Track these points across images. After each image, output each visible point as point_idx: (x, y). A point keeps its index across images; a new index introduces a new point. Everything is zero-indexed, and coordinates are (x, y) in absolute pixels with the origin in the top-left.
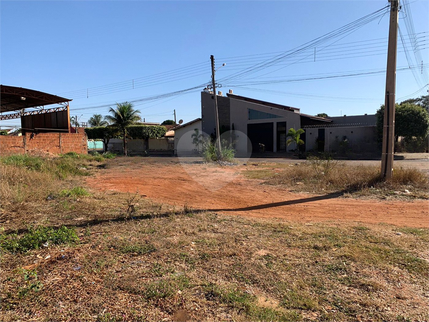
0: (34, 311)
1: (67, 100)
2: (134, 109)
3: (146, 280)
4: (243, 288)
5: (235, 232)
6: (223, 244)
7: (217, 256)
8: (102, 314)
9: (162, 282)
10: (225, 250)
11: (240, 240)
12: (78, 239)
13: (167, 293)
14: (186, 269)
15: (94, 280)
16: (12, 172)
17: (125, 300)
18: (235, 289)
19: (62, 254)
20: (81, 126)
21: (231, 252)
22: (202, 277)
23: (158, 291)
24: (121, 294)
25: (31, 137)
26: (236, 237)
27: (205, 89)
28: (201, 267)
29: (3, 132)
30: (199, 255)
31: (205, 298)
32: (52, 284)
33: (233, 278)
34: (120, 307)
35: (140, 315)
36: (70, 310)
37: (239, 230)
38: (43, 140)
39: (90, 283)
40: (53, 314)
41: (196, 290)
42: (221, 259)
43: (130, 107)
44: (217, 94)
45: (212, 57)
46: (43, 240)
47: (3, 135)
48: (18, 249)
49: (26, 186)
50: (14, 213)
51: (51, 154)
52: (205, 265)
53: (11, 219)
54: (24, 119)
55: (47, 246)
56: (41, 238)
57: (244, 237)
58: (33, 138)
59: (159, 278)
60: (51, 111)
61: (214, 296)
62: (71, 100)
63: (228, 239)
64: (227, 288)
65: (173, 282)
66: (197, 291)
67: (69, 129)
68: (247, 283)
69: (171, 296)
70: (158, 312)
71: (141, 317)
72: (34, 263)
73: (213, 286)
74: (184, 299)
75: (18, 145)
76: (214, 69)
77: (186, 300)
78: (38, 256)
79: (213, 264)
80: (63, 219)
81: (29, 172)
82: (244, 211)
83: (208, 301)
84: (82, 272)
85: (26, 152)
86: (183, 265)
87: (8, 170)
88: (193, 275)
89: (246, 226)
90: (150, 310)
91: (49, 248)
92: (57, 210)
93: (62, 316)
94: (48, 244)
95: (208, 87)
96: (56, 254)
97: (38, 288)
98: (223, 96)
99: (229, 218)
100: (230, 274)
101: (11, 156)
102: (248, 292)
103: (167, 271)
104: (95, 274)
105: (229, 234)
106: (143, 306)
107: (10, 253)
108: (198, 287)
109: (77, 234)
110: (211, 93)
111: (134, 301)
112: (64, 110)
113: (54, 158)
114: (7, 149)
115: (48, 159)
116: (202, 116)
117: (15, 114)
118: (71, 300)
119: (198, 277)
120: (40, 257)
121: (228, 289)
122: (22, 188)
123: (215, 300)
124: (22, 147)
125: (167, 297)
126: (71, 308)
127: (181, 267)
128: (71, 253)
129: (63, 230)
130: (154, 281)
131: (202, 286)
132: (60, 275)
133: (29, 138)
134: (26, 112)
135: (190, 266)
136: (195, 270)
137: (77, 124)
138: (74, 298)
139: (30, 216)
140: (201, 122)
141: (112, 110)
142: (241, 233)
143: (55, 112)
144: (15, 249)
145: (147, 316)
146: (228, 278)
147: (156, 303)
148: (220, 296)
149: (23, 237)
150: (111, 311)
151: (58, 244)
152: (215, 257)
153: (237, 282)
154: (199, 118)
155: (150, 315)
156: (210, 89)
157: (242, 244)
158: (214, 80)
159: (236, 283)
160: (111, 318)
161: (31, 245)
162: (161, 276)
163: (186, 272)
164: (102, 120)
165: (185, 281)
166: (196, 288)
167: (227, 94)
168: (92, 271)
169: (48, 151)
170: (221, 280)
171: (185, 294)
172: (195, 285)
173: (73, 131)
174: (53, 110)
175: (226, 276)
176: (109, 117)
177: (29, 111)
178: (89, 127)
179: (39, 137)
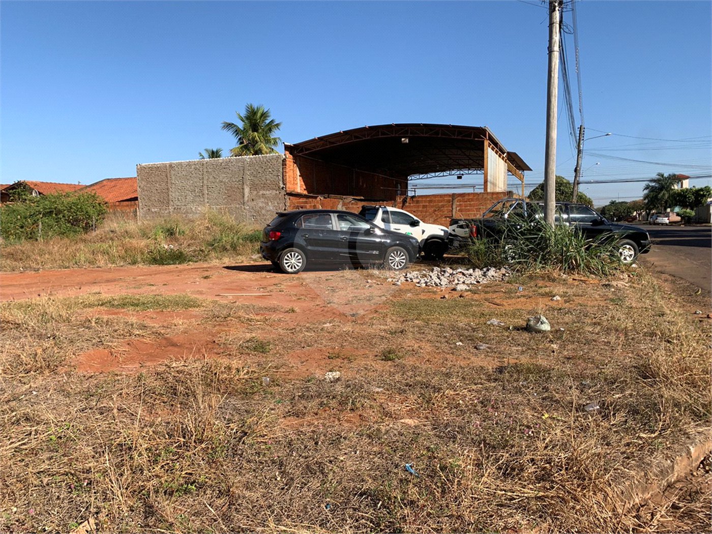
38: (424, 206)
133: (401, 205)
179: (418, 202)
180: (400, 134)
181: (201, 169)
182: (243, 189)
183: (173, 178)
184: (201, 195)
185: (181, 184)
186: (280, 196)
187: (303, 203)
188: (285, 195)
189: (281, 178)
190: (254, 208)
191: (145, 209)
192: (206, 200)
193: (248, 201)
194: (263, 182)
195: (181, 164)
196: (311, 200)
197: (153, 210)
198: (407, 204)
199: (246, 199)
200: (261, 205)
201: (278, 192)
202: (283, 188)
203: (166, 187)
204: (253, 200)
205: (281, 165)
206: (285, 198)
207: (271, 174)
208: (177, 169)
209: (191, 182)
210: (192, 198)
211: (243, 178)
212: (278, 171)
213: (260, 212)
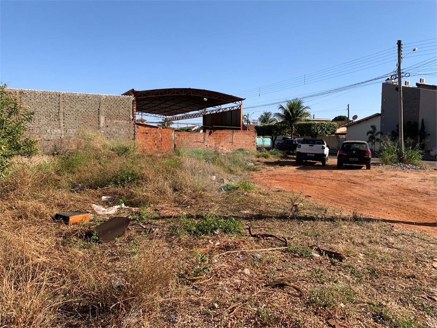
0: (205, 291)
1: (241, 100)
2: (304, 105)
3: (306, 284)
4: (423, 319)
5: (416, 251)
6: (399, 262)
7: (391, 275)
8: (261, 308)
9: (324, 290)
10: (401, 270)
11: (422, 261)
12: (244, 231)
13: (328, 303)
14: (351, 282)
15: (256, 273)
16: (194, 164)
17: (284, 300)
18: (412, 318)
19: (229, 243)
20: (252, 124)
21: (409, 273)
22: (369, 295)
23: (318, 299)
24: (280, 293)
25: (210, 134)
26: (417, 257)
27: (388, 79)
28: (369, 283)
29: (189, 129)
30: (368, 270)
31: (372, 319)
32: (220, 269)
33: (410, 304)
34: (278, 306)
35: (298, 319)
36: (233, 297)
37: (422, 249)
38: (220, 136)
39: (252, 276)
40: (220, 297)
41: (361, 307)
42: (395, 279)
43: (299, 103)
44: (403, 85)
45: (399, 43)
46: (214, 227)
47: (189, 131)
48: (195, 232)
49: (204, 177)
50: (193, 200)
51: (225, 149)
52: (374, 282)
53: (191, 205)
54: (205, 117)
55: (217, 233)
56: (213, 225)
57: (428, 258)
58: (212, 135)
59: (320, 286)
60: (227, 110)
61: (383, 319)
62: (244, 99)
63: (406, 257)
64: (401, 314)
65: (335, 293)
66: (363, 309)
67: (241, 127)
68: (428, 314)
69: (332, 307)
70: (317, 320)
71: (299, 321)
72: (207, 247)
73: (383, 308)
74: (346, 313)
75: (199, 141)
76: (402, 56)
77: (349, 315)
78: (210, 241)
79: (385, 283)
80: (232, 210)
81: (207, 165)
82: (431, 227)
83: (376, 323)
84: (246, 263)
85: (205, 147)
86: (348, 277)
87: (191, 162)
88: (359, 290)
89: (432, 245)
90: (309, 316)
91: (219, 236)
92: (227, 201)
93: (226, 301)
94: (218, 232)
95: (391, 77)
96: (224, 242)
97: (209, 271)
98: (411, 87)
99: (408, 232)
100: (406, 298)
101: (194, 150)
102: (429, 325)
103: (330, 280)
104: (257, 268)
105: (407, 251)
106: (301, 311)
107: (189, 235)
108: (364, 304)
109: (243, 226)
110: (395, 84)
111: (293, 302)
112: (238, 109)
113: (227, 153)
114: (191, 144)
115: (222, 154)
116: (382, 110)
117: (198, 113)
118: (235, 288)
119: (365, 294)
120: (211, 242)
121: (402, 316)
122: (200, 178)
123: (385, 324)
124: (203, 143)
125: (328, 307)
126: (234, 296)
127: (346, 278)
128: (237, 244)
129: (231, 221)
130: (315, 287)
131: (369, 304)
132: (227, 262)
133: (208, 135)
134: (207, 112)
135: (356, 279)
136: (362, 285)
137: (248, 122)
138: (237, 287)
139: (206, 204)
140: (380, 117)
141: (281, 107)
142: (425, 253)
143: (230, 110)
144: (193, 232)
145: (305, 321)
146: (403, 303)
147: (315, 311)
148: (392, 321)
149: (200, 222)
150: (271, 307)
151: (226, 233)
152: (387, 275)
153: (414, 309)
154: (378, 113)
155: (308, 321)
156: (395, 79)
157: (425, 266)
158: (400, 69)
159: (414, 311)
160: (270, 315)
161: (205, 230)
162: (323, 283)
163: (351, 284)
164: (271, 117)
165: (349, 295)
166: (362, 305)
167: (417, 84)
168: (255, 265)
169: (222, 147)
170: (393, 303)
171: (348, 308)
172: (361, 302)
173: (245, 128)
174: (228, 109)
175: (401, 300)
176: (279, 115)
177: (210, 110)
178: (259, 124)
179: (216, 133)
180: (203, 95)
181: (57, 99)
182: (99, 118)
183: (25, 103)
184: (56, 119)
186: (130, 125)
187: (148, 130)
188: (134, 124)
189: (131, 112)
190: (109, 132)
192: (62, 124)
193: (103, 127)
194: (117, 114)
195: (34, 93)
196: (153, 129)
199: (102, 125)
200: (114, 130)
201: (128, 122)
202: (133, 120)
204: (107, 126)
205: (131, 103)
206: (134, 126)
207: (124, 109)
208: (29, 96)
209: (46, 109)
210: (46, 122)
211: (99, 109)
212: (129, 107)
213: (113, 135)
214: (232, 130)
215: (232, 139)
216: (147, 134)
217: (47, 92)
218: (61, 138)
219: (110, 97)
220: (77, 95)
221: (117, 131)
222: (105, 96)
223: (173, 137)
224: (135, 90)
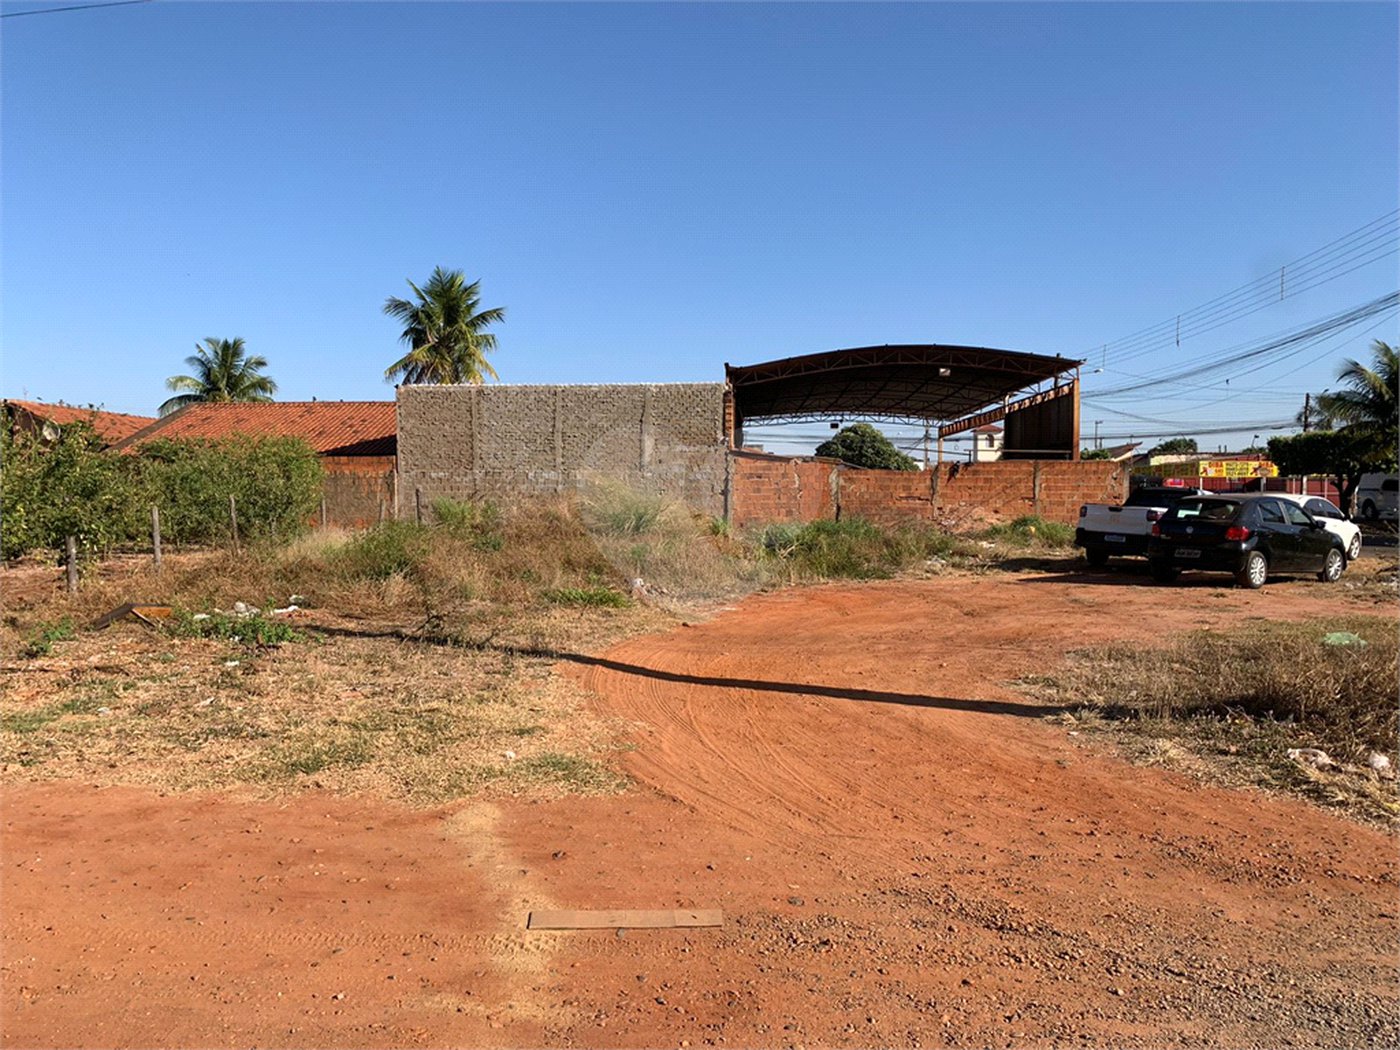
1: (1074, 364)
25: (952, 473)
38: (986, 480)
54: (1007, 419)
67: (1074, 450)
75: (917, 494)
85: (937, 512)
114: (891, 503)
124: (927, 500)
133: (947, 477)
143: (1056, 397)
169: (996, 512)
179: (975, 472)
180: (938, 360)
181: (550, 402)
182: (640, 441)
183: (486, 415)
184: (547, 449)
185: (504, 427)
186: (717, 456)
187: (764, 469)
188: (726, 454)
189: (719, 424)
190: (664, 476)
191: (413, 473)
192: (560, 460)
193: (650, 463)
194: (683, 431)
195: (505, 390)
196: (777, 464)
197: (433, 475)
198: (958, 476)
199: (647, 458)
200: (677, 470)
201: (712, 449)
202: (723, 442)
203: (469, 433)
204: (660, 462)
205: (720, 401)
206: (726, 459)
207: (701, 416)
208: (494, 399)
209: (527, 424)
210: (527, 455)
211: (641, 421)
212: (714, 411)
213: (674, 483)
214: (1031, 461)
215: (1034, 489)
216: (760, 477)
217: (531, 386)
218: (556, 490)
219: (669, 387)
220: (593, 389)
221: (682, 474)
222: (656, 386)
223: (834, 486)
224: (730, 365)
